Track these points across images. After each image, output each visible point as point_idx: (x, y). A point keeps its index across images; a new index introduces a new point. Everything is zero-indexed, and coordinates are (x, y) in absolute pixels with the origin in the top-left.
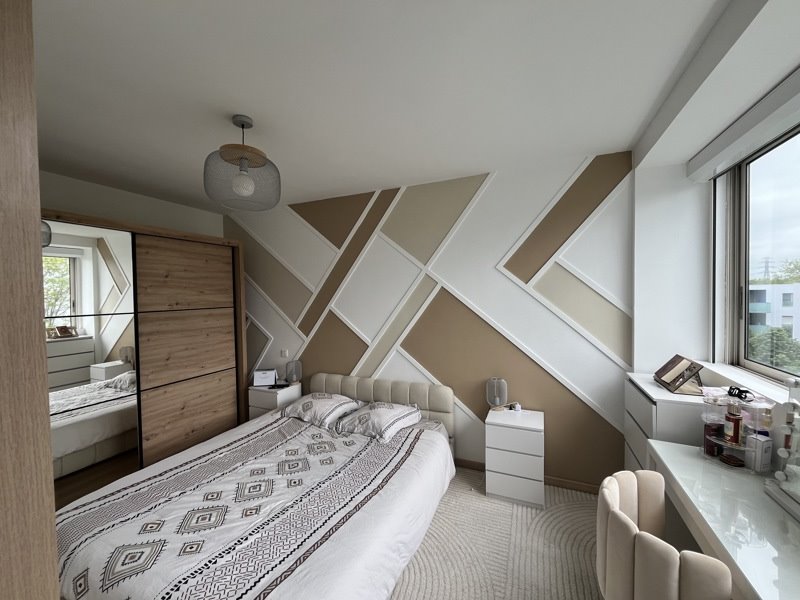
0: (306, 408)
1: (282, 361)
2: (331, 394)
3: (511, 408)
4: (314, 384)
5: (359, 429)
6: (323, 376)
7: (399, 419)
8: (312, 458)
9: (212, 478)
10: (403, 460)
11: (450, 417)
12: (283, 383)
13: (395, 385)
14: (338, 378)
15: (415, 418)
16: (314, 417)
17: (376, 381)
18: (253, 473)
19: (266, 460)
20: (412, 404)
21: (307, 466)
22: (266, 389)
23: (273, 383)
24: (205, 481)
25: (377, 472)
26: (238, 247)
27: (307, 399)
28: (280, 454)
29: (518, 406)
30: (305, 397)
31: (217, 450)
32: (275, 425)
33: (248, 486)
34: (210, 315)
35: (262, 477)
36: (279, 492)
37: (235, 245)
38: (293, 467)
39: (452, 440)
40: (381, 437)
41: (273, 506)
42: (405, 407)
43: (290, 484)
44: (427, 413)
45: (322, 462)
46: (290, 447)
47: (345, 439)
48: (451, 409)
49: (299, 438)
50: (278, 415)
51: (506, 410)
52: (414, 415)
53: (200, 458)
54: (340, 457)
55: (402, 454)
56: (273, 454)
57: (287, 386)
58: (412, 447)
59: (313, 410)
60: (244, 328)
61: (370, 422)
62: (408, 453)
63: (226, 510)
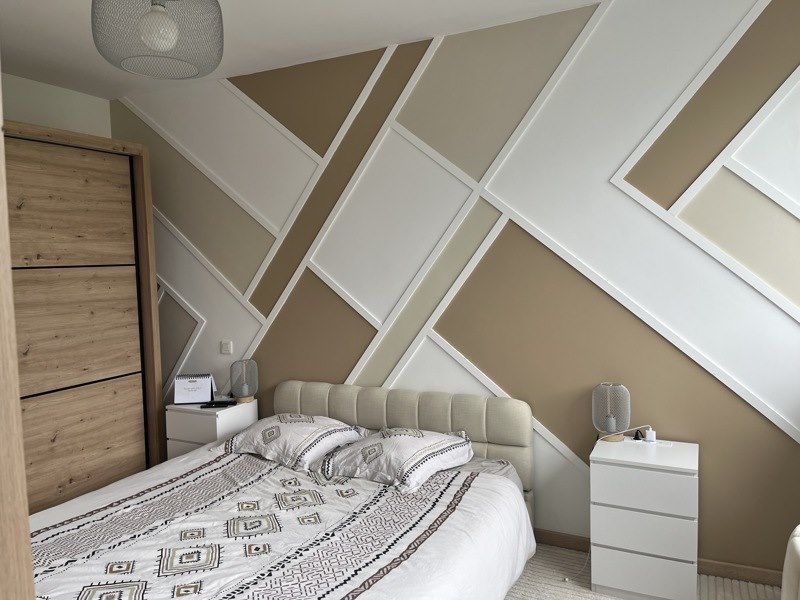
0: (270, 437)
1: (223, 361)
2: (312, 415)
3: (638, 435)
4: (280, 399)
5: (364, 470)
6: (297, 386)
7: (434, 454)
8: (283, 515)
9: (116, 542)
10: (443, 517)
11: (526, 453)
12: (225, 398)
13: (426, 399)
14: (324, 389)
15: (462, 455)
16: (284, 452)
17: (391, 392)
18: (183, 535)
19: (204, 516)
20: (456, 431)
21: (276, 525)
22: (196, 408)
23: (209, 399)
24: (105, 546)
25: (398, 535)
26: (140, 157)
27: (270, 423)
28: (229, 508)
29: (651, 434)
30: (265, 420)
31: (119, 503)
32: (216, 465)
33: (179, 553)
34: (95, 278)
35: (201, 542)
36: (231, 563)
37: (134, 152)
38: (253, 526)
39: (529, 495)
40: (403, 482)
41: (223, 582)
42: (444, 437)
43: (248, 551)
44: (484, 448)
45: (301, 521)
46: (243, 498)
47: (339, 487)
48: (527, 440)
49: (260, 484)
50: (220, 451)
51: (629, 441)
52: (460, 450)
53: (92, 513)
54: (333, 513)
55: (440, 509)
56: (215, 509)
57: (234, 403)
58: (458, 498)
59: (281, 440)
60: (155, 302)
61: (382, 460)
62: (452, 507)
63: (145, 587)
